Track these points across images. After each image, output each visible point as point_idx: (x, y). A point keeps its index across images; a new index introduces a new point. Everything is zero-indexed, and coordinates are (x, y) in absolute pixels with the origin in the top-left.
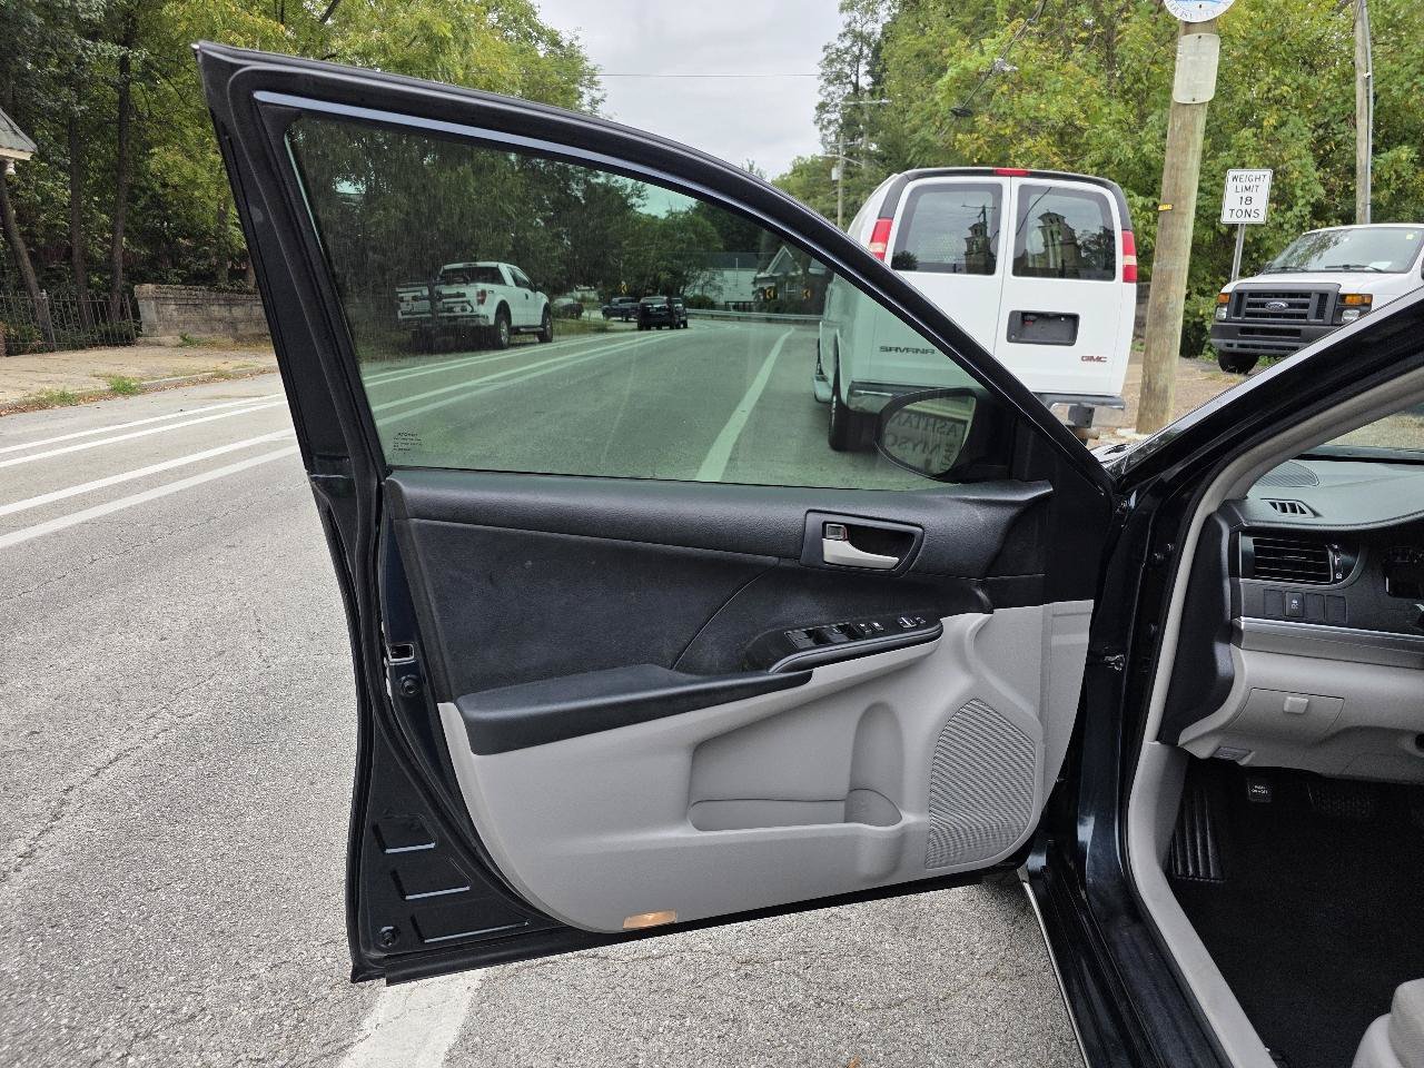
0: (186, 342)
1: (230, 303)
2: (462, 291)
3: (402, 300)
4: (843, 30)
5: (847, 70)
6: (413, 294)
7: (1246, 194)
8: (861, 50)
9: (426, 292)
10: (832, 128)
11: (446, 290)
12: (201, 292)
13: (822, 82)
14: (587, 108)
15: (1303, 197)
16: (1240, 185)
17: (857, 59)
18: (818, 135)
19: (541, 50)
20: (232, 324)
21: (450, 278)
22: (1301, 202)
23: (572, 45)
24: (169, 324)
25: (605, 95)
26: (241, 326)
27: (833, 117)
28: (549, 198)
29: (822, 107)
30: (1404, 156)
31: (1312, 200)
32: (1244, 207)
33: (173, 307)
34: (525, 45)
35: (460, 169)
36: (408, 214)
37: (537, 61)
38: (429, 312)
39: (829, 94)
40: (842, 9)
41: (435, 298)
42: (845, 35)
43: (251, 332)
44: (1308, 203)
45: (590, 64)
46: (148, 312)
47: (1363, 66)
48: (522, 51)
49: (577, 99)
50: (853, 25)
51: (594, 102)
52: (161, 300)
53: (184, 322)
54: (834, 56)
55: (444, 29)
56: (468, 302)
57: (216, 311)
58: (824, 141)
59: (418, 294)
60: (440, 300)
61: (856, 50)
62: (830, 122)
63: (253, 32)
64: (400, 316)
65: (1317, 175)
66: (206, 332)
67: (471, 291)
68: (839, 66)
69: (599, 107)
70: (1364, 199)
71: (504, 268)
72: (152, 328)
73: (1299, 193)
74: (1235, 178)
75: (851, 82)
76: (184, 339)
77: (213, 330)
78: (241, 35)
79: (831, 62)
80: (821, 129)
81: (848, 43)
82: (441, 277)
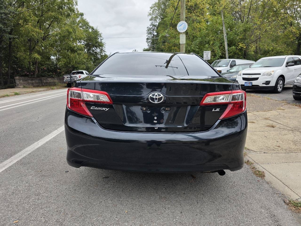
0: (24, 87)
1: (32, 80)
2: (76, 76)
3: (65, 78)
4: (150, 24)
5: (152, 31)
6: (67, 77)
7: (207, 55)
8: (154, 28)
9: (69, 76)
10: (150, 43)
11: (73, 76)
12: (27, 78)
13: (147, 34)
14: (100, 41)
15: (218, 55)
16: (206, 54)
17: (154, 30)
18: (147, 44)
19: (90, 30)
20: (33, 84)
21: (74, 74)
22: (217, 56)
23: (96, 29)
24: (21, 84)
25: (103, 38)
26: (34, 84)
27: (150, 41)
28: (93, 58)
29: (147, 39)
30: (233, 48)
31: (219, 56)
32: (207, 57)
33: (22, 81)
34: (87, 29)
35: (75, 54)
36: (65, 62)
37: (89, 33)
38: (70, 80)
39: (149, 36)
40: (150, 20)
41: (71, 77)
42: (151, 25)
43: (36, 85)
44: (218, 56)
45: (100, 33)
46: (17, 82)
47: (225, 34)
48: (87, 31)
49: (98, 39)
50: (152, 23)
51: (101, 40)
52: (20, 80)
53: (24, 84)
54: (149, 29)
55: (71, 30)
56: (77, 78)
57: (30, 81)
58: (148, 45)
59: (68, 77)
60: (72, 77)
61: (153, 28)
62: (149, 42)
63: (36, 32)
64: (64, 81)
65: (220, 51)
66: (28, 85)
67: (78, 76)
68: (150, 31)
69: (102, 41)
70: (227, 55)
71: (84, 72)
72: (18, 85)
73: (217, 54)
74: (205, 52)
75: (153, 34)
76: (24, 86)
77: (29, 85)
78: (34, 32)
79: (148, 30)
80: (148, 43)
81: (152, 26)
82: (72, 73)
